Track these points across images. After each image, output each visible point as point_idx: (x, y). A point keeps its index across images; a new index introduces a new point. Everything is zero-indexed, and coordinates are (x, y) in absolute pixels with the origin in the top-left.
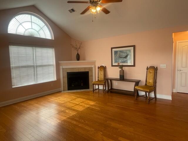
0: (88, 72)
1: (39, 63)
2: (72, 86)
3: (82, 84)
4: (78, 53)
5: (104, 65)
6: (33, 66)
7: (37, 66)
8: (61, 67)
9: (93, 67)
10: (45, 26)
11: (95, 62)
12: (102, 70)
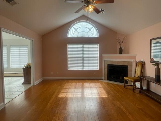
0: (127, 66)
1: (86, 55)
2: (112, 77)
3: (121, 77)
4: (121, 47)
5: (142, 60)
6: (82, 58)
7: (84, 58)
8: (103, 60)
9: (133, 61)
10: (93, 27)
11: (136, 56)
12: (139, 65)
